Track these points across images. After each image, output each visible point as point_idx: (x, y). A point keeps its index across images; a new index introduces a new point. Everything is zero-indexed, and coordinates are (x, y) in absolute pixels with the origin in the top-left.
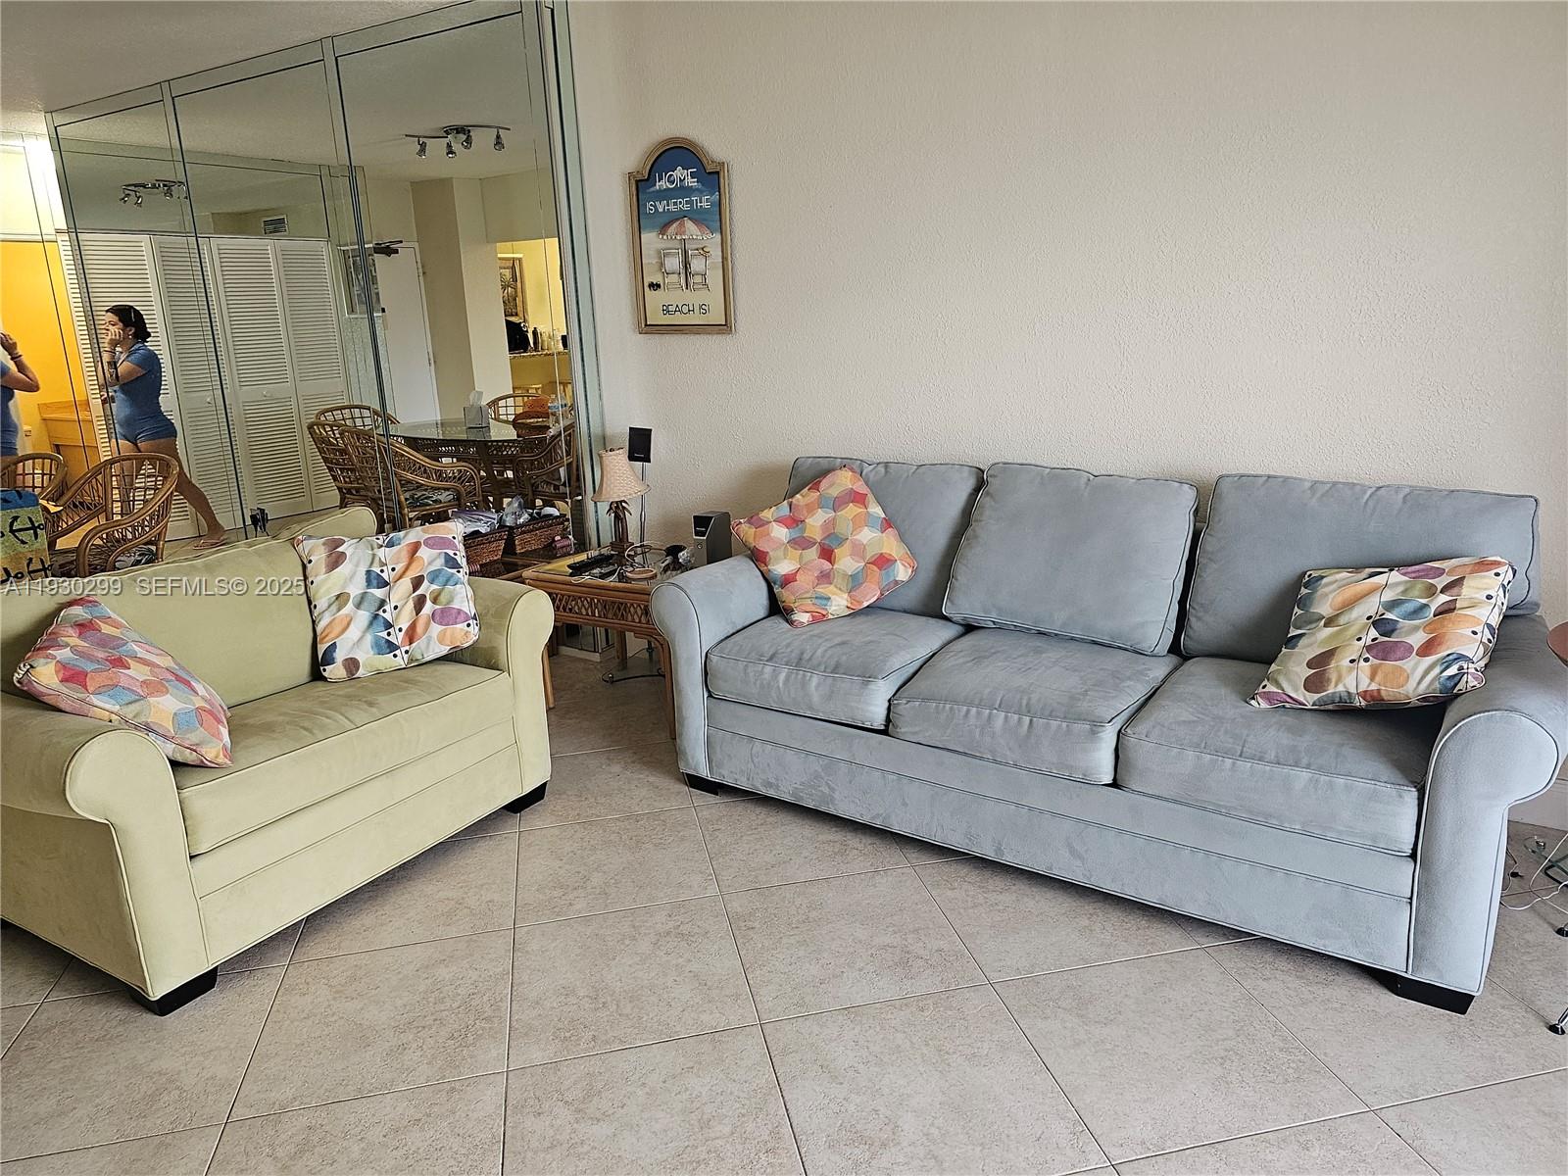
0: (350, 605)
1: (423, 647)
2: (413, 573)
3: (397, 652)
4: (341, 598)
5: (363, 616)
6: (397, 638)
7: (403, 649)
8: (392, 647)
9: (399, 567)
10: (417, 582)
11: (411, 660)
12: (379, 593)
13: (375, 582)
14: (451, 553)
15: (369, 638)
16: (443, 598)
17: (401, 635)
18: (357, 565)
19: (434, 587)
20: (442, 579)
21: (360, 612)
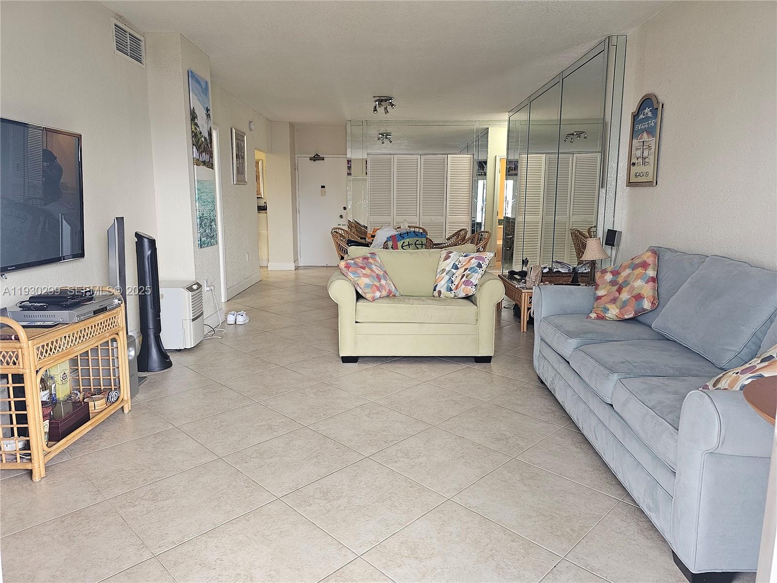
0: (445, 273)
1: (459, 292)
2: (466, 267)
3: (452, 292)
4: (443, 270)
5: (447, 277)
6: (453, 287)
7: (454, 291)
8: (451, 290)
9: (464, 264)
10: (466, 270)
11: (455, 296)
12: (454, 271)
13: (454, 267)
14: (481, 262)
15: (446, 285)
16: (469, 277)
17: (454, 286)
18: (452, 261)
19: (469, 272)
20: (472, 270)
21: (446, 276)
